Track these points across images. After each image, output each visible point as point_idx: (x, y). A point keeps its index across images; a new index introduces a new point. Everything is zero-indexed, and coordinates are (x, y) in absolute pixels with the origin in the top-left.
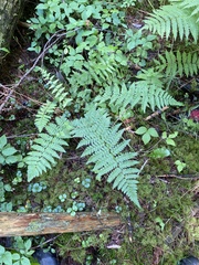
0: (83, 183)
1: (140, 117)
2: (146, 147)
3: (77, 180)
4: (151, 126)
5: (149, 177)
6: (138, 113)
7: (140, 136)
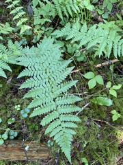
0: (22, 112)
1: (91, 62)
2: (90, 91)
3: (18, 107)
4: (99, 73)
5: (86, 119)
6: (91, 59)
7: (88, 80)
